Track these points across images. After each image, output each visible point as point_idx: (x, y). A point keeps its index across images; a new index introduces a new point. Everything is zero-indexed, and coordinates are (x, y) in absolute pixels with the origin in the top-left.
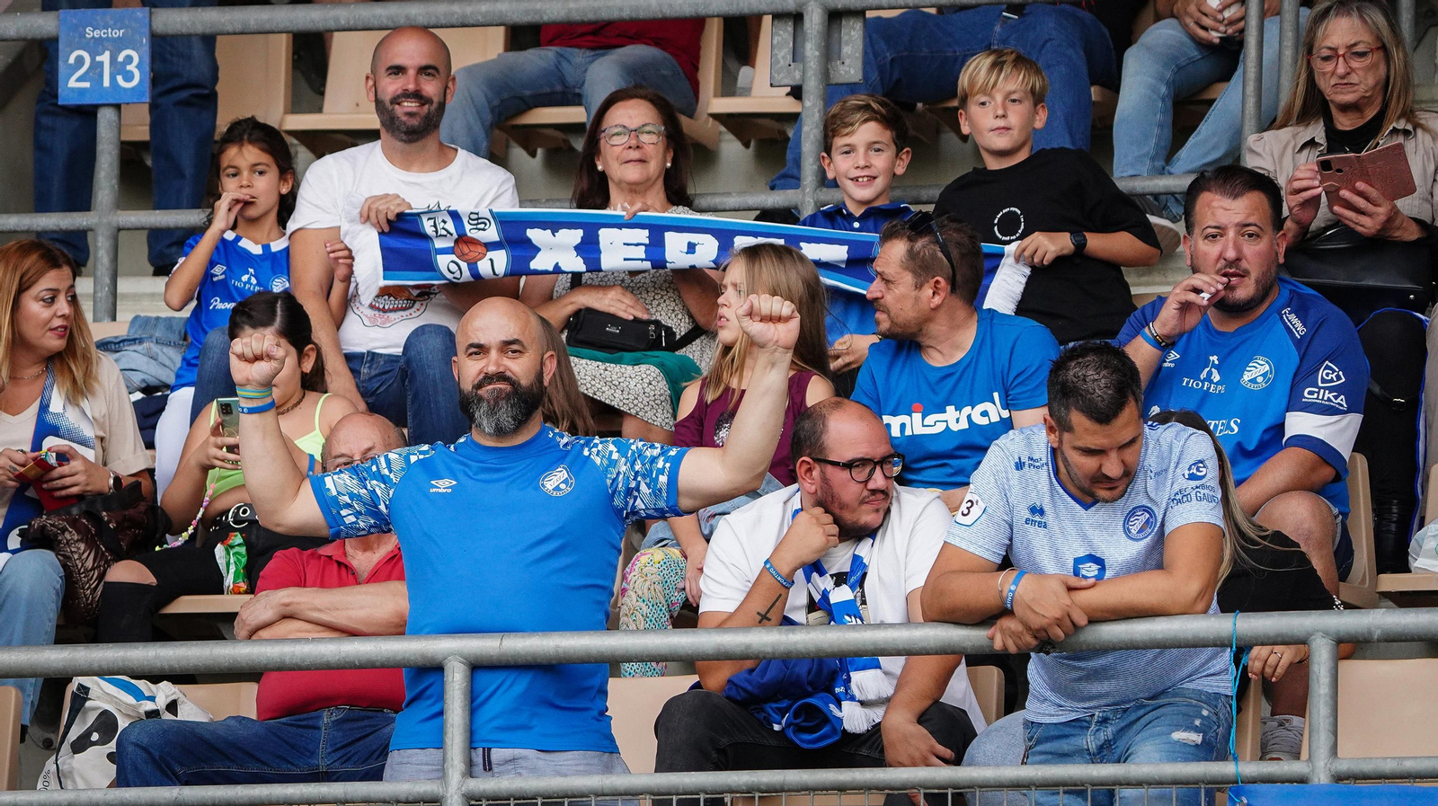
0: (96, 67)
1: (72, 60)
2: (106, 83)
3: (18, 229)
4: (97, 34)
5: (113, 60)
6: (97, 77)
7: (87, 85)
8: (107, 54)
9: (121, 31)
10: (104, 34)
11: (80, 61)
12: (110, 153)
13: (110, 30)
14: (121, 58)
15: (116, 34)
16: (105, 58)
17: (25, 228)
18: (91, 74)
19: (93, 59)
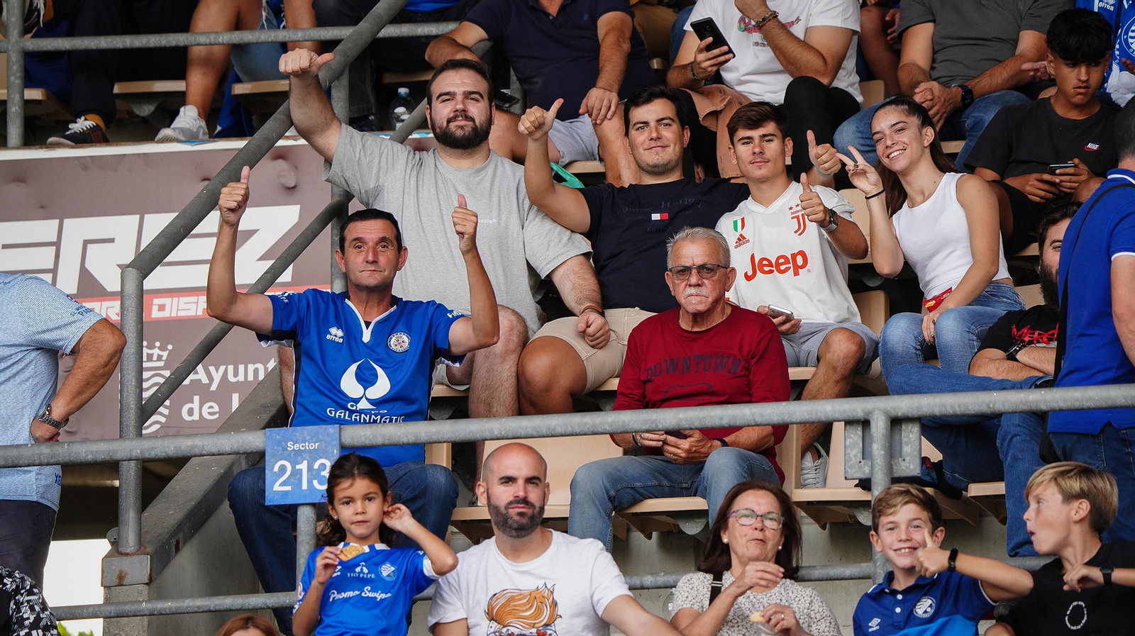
0: (296, 474)
1: (276, 469)
2: (305, 486)
3: (232, 608)
4: (296, 447)
5: (310, 468)
6: (296, 481)
7: (288, 488)
8: (305, 462)
9: (317, 445)
10: (303, 446)
11: (283, 469)
12: (308, 543)
13: (307, 444)
14: (316, 466)
15: (312, 446)
16: (303, 466)
17: (239, 607)
18: (292, 480)
19: (293, 468)
